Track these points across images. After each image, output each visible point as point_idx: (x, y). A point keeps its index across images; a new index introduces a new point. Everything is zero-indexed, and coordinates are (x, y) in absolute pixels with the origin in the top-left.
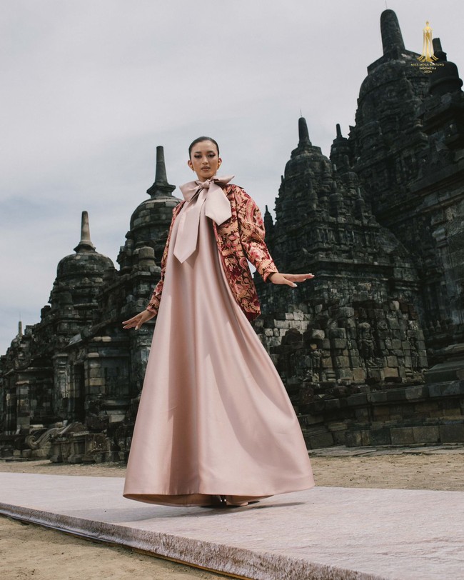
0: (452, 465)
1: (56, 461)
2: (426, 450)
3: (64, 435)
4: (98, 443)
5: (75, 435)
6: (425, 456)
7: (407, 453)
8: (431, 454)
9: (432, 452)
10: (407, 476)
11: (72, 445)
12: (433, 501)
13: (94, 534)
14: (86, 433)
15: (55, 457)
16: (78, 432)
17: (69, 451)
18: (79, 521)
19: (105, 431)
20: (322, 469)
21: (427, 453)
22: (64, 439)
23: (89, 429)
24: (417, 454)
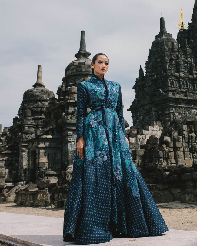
1: (19, 204)
3: (24, 190)
4: (43, 195)
5: (30, 190)
11: (28, 196)
14: (37, 189)
15: (19, 202)
16: (32, 189)
17: (27, 199)
19: (47, 189)
20: (167, 216)
22: (24, 192)
23: (38, 187)
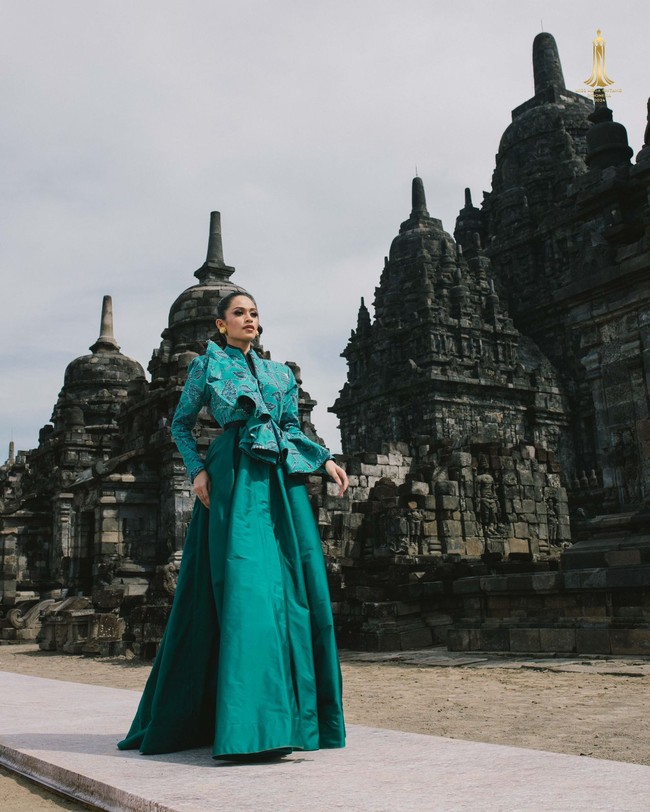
0: (584, 692)
1: (47, 648)
2: (554, 664)
3: (60, 613)
4: (106, 627)
5: (74, 614)
6: (551, 673)
7: (528, 668)
8: (560, 671)
9: (561, 669)
10: (517, 708)
11: (70, 628)
12: (526, 770)
13: (68, 789)
14: (91, 612)
15: (47, 643)
16: (79, 610)
17: (66, 635)
18: (50, 768)
19: (117, 610)
20: (406, 687)
21: (555, 668)
22: (59, 618)
23: (95, 606)
24: (541, 669)
